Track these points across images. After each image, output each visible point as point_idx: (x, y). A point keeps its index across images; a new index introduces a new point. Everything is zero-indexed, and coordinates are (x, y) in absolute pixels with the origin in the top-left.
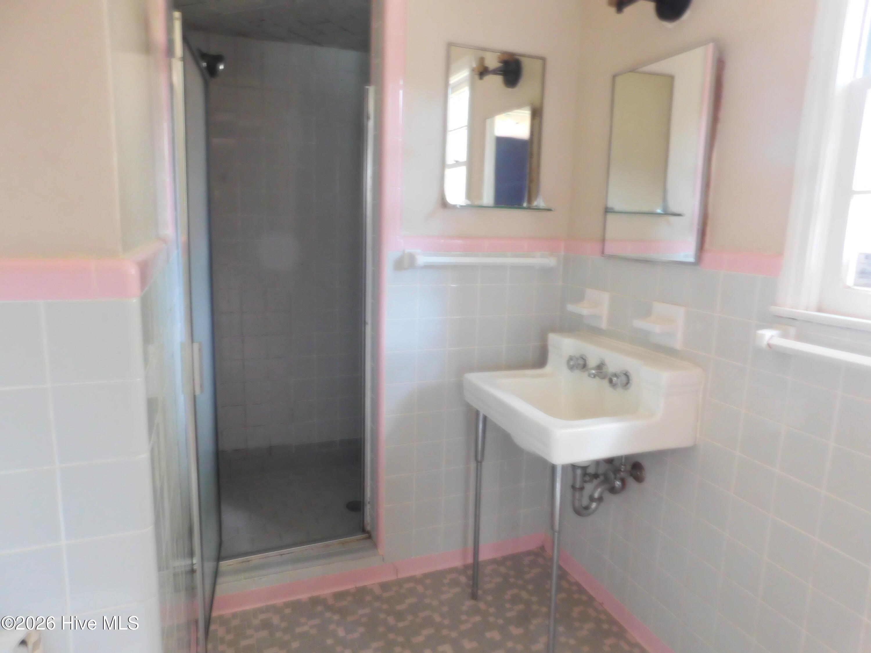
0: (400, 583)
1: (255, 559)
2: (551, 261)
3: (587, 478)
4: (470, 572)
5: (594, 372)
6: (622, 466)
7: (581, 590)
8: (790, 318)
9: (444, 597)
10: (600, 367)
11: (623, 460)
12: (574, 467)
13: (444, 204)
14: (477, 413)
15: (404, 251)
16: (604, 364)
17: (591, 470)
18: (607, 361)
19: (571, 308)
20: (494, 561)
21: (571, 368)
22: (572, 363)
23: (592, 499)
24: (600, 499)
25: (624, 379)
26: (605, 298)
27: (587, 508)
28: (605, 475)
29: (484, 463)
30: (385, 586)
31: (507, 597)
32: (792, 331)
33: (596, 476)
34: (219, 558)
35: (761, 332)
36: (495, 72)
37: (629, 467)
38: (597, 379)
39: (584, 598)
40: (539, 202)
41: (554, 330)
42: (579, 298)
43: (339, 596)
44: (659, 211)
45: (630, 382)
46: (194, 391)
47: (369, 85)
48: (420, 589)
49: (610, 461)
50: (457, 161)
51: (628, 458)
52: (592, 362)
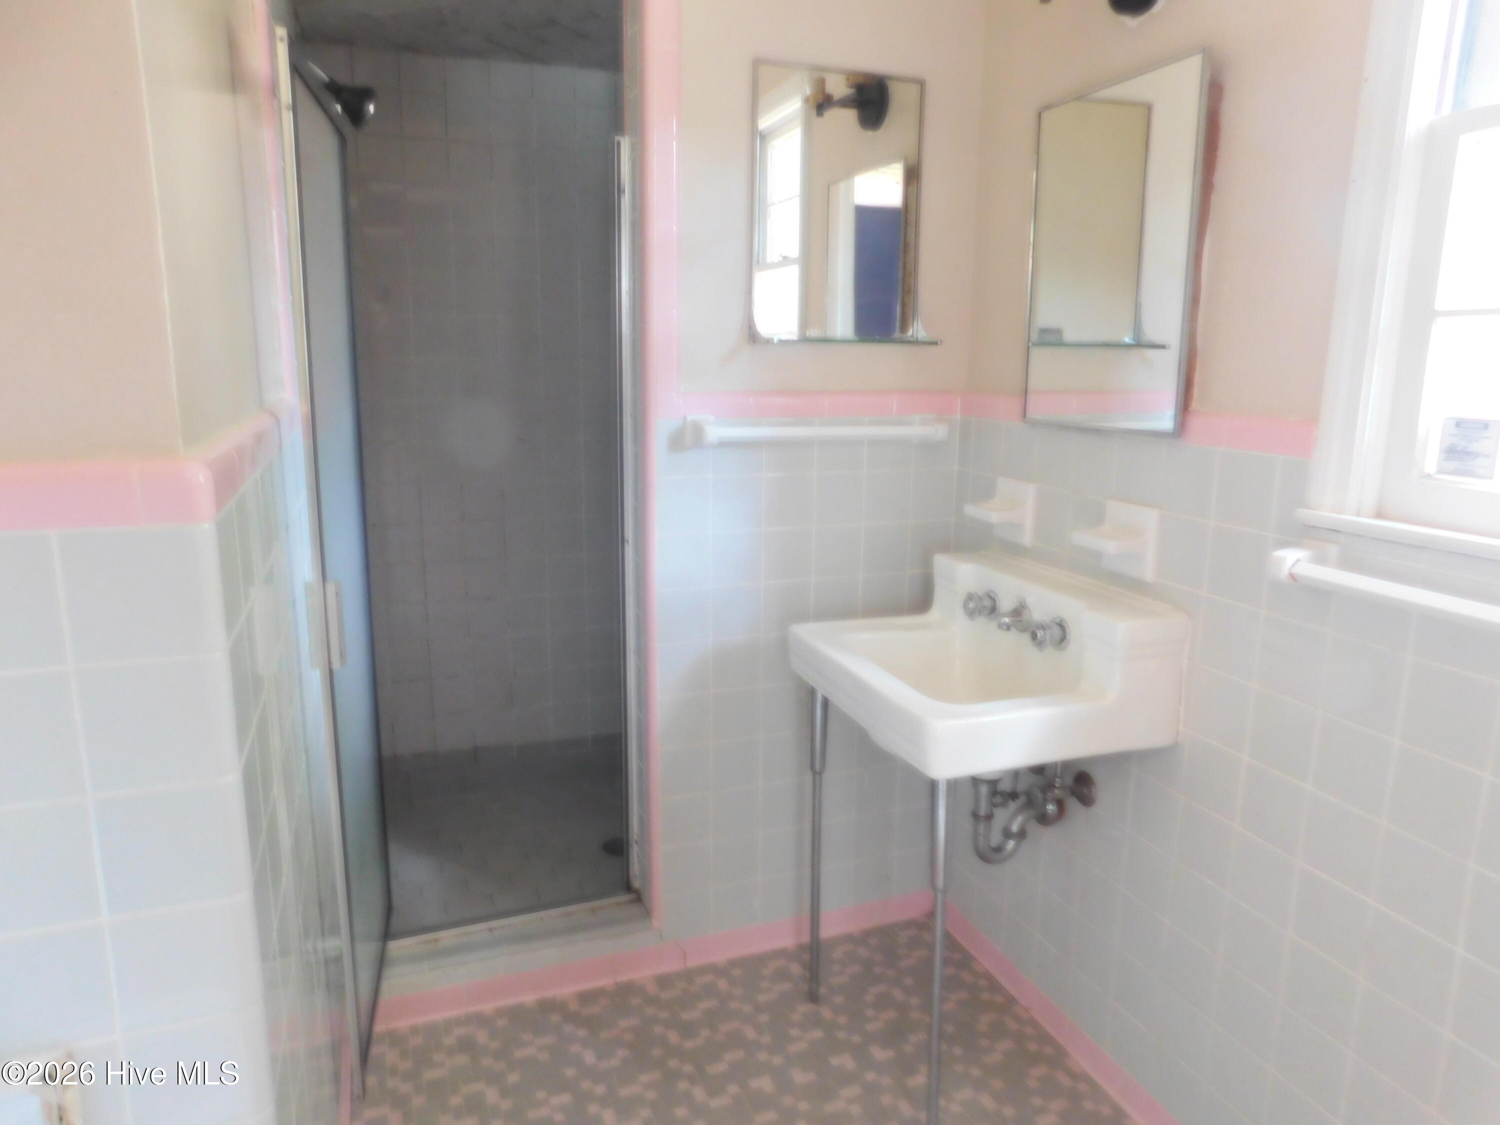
0: (688, 975)
1: (447, 937)
2: (939, 431)
3: (998, 800)
4: (806, 957)
5: (1007, 620)
6: (1058, 780)
7: (994, 986)
8: (1330, 530)
9: (763, 998)
10: (1018, 612)
11: (1059, 770)
12: (975, 781)
13: (752, 336)
14: (812, 692)
15: (685, 418)
16: (1023, 607)
17: (1005, 786)
18: (1031, 601)
19: (972, 510)
20: (849, 938)
21: (971, 614)
22: (971, 605)
23: (1007, 834)
24: (1022, 835)
25: (1057, 631)
26: (1029, 493)
27: (999, 849)
28: (1028, 795)
29: (826, 776)
30: (663, 981)
31: (869, 998)
32: (1333, 551)
33: (1013, 795)
34: (387, 935)
35: (1280, 553)
36: (844, 103)
37: (1069, 781)
38: (1013, 631)
39: (999, 999)
40: (917, 330)
41: (947, 548)
42: (986, 493)
43: (585, 998)
44: (1127, 340)
45: (1068, 637)
46: (330, 663)
47: (623, 135)
48: (722, 984)
49: (1039, 770)
50: (785, 258)
51: (1066, 765)
52: (1006, 604)
